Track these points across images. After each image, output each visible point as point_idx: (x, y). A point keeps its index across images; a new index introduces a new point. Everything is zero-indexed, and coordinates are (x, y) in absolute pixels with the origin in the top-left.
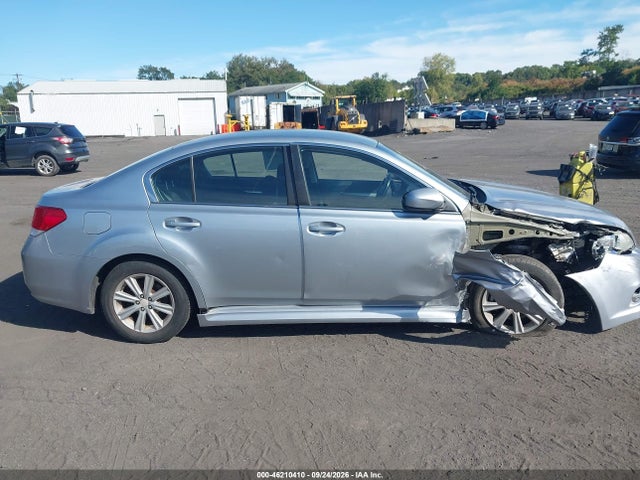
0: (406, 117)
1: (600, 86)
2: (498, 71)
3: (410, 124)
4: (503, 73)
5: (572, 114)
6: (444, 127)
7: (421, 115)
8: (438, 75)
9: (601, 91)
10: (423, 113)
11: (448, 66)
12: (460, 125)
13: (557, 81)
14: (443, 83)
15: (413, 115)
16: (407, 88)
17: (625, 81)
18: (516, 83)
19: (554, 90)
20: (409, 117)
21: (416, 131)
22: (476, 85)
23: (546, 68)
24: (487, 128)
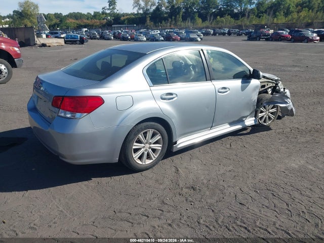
0: (36, 37)
1: (113, 24)
2: (60, 14)
3: (39, 41)
4: (63, 15)
5: (112, 38)
6: (59, 43)
7: (44, 36)
8: (29, 13)
9: (115, 27)
10: (45, 35)
11: (34, 9)
12: (66, 42)
13: (93, 21)
14: (33, 18)
15: (39, 35)
16: (8, 20)
17: (122, 23)
18: (74, 21)
19: (93, 26)
20: (37, 37)
21: (44, 45)
22: (52, 20)
23: (84, 14)
24: (80, 44)
